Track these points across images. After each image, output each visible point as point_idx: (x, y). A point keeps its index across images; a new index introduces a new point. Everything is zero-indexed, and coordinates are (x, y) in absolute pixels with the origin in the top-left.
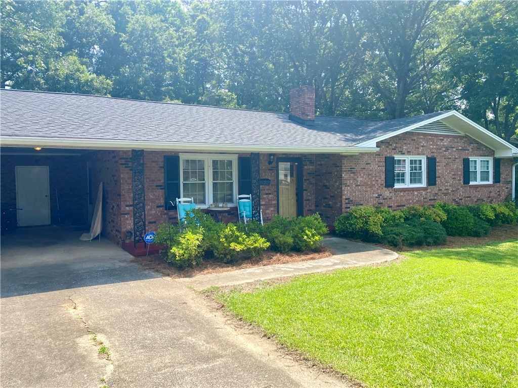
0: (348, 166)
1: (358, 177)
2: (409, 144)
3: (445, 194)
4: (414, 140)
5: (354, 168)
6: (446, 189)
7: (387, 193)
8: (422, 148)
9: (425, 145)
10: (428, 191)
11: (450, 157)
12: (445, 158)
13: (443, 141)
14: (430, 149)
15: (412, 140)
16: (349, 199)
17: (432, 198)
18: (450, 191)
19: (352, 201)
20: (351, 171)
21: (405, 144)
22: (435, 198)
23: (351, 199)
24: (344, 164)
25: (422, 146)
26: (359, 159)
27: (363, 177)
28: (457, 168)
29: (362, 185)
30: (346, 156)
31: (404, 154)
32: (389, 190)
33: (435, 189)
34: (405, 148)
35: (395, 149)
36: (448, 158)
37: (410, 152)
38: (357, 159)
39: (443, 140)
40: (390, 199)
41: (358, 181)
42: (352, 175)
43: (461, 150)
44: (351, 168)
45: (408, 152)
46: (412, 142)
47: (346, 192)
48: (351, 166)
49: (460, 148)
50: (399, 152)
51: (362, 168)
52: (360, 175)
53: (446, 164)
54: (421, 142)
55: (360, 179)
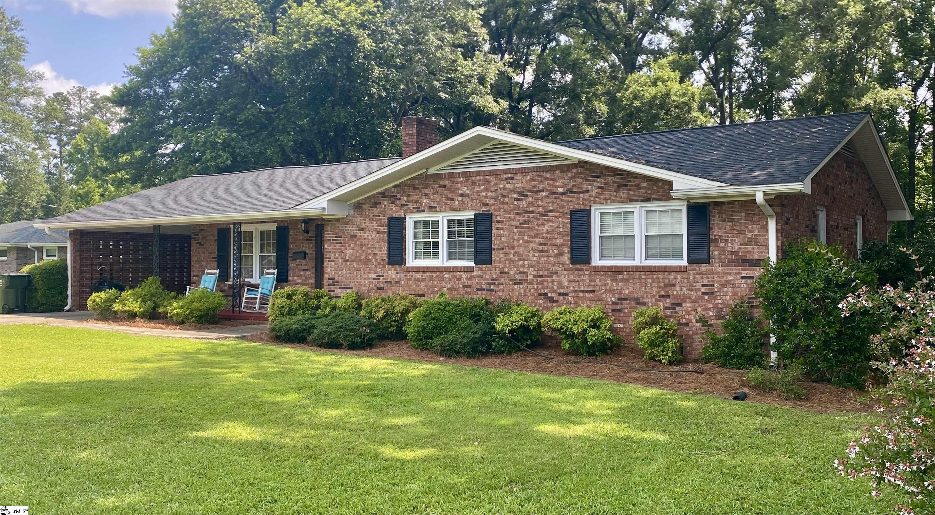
0: (333, 234)
1: (346, 249)
2: (434, 194)
3: (519, 282)
4: (445, 186)
5: (341, 237)
6: (521, 273)
7: (391, 273)
8: (460, 199)
9: (468, 192)
10: (475, 273)
11: (531, 209)
12: (517, 213)
13: (514, 182)
14: (480, 199)
15: (440, 187)
16: (334, 278)
17: (484, 286)
18: (530, 277)
19: (337, 282)
20: (337, 240)
21: (426, 194)
22: (492, 287)
23: (336, 279)
24: (327, 231)
25: (462, 196)
26: (348, 224)
27: (353, 249)
28: (552, 232)
29: (352, 261)
30: (329, 221)
31: (423, 211)
32: (395, 270)
33: (491, 272)
34: (425, 201)
35: (407, 205)
36: (527, 213)
37: (435, 207)
38: (345, 223)
39: (512, 179)
40: (396, 282)
41: (346, 255)
42: (338, 246)
43: (563, 193)
44: (336, 237)
45: (431, 207)
46: (440, 190)
47: (329, 269)
48: (336, 233)
49: (561, 190)
50: (414, 208)
51: (352, 236)
52: (350, 246)
53: (521, 224)
54: (458, 189)
55: (349, 252)
